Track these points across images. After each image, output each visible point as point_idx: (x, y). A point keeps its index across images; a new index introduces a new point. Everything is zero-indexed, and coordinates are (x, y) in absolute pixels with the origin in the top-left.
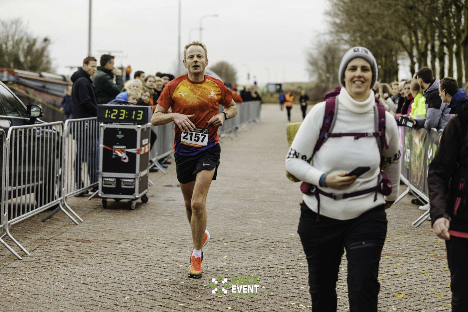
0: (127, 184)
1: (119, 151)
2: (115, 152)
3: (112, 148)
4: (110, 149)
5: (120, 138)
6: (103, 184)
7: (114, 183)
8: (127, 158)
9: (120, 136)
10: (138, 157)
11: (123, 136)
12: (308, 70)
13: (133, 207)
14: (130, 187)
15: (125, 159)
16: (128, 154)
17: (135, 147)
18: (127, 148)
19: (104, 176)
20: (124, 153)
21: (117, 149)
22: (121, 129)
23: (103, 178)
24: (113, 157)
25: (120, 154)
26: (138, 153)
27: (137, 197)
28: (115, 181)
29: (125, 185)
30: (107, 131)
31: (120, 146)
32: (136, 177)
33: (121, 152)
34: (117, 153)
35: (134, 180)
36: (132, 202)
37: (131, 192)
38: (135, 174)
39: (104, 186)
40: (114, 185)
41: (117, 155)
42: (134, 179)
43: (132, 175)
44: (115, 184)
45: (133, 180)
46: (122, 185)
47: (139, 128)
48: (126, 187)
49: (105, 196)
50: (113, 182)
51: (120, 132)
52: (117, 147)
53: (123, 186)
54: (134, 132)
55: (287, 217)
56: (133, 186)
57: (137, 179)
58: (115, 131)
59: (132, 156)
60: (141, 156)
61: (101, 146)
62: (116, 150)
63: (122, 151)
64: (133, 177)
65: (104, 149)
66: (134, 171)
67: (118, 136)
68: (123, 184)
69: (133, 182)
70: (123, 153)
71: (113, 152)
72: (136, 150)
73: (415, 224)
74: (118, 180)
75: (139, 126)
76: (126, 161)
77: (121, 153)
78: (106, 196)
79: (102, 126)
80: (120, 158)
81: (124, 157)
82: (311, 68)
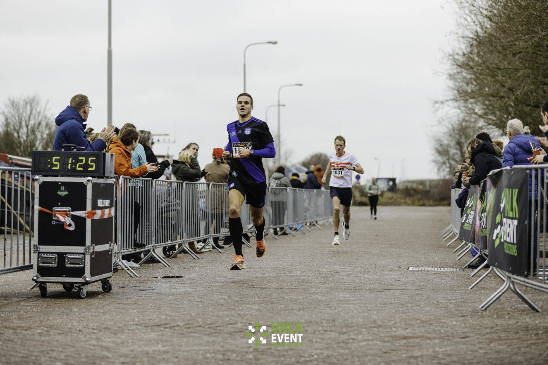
0: (73, 261)
1: (61, 215)
2: (55, 216)
3: (52, 211)
4: (48, 211)
5: (62, 195)
6: (39, 262)
7: (55, 261)
8: (73, 224)
9: (63, 193)
10: (89, 222)
11: (67, 193)
12: (435, 161)
13: (83, 295)
14: (77, 266)
15: (70, 225)
16: (74, 218)
17: (84, 209)
18: (72, 211)
19: (41, 251)
20: (69, 217)
21: (59, 211)
22: (63, 184)
23: (39, 253)
24: (54, 223)
25: (62, 219)
26: (89, 217)
27: (87, 279)
28: (57, 258)
29: (70, 264)
30: (44, 186)
31: (62, 208)
32: (86, 251)
33: (64, 215)
34: (58, 218)
35: (83, 256)
36: (81, 287)
37: (80, 272)
38: (85, 247)
39: (41, 265)
40: (55, 263)
41: (58, 221)
42: (84, 254)
43: (80, 249)
44: (57, 262)
45: (81, 255)
46: (66, 263)
47: (88, 181)
48: (72, 266)
49: (41, 279)
50: (55, 259)
51: (63, 188)
52: (59, 209)
53: (68, 264)
54: (82, 187)
55: (300, 303)
56: (82, 264)
57: (88, 254)
58: (56, 186)
59: (80, 222)
60: (93, 221)
61: (37, 207)
62: (57, 212)
63: (66, 214)
64: (82, 251)
65: (40, 212)
66: (82, 243)
67: (59, 193)
68: (68, 261)
69: (82, 259)
70: (67, 218)
71: (53, 215)
72: (86, 213)
73: (482, 307)
74: (61, 256)
75: (90, 178)
76: (72, 229)
77: (64, 217)
78: (44, 279)
79: (37, 180)
80: (62, 224)
81: (68, 223)
82: (440, 159)
